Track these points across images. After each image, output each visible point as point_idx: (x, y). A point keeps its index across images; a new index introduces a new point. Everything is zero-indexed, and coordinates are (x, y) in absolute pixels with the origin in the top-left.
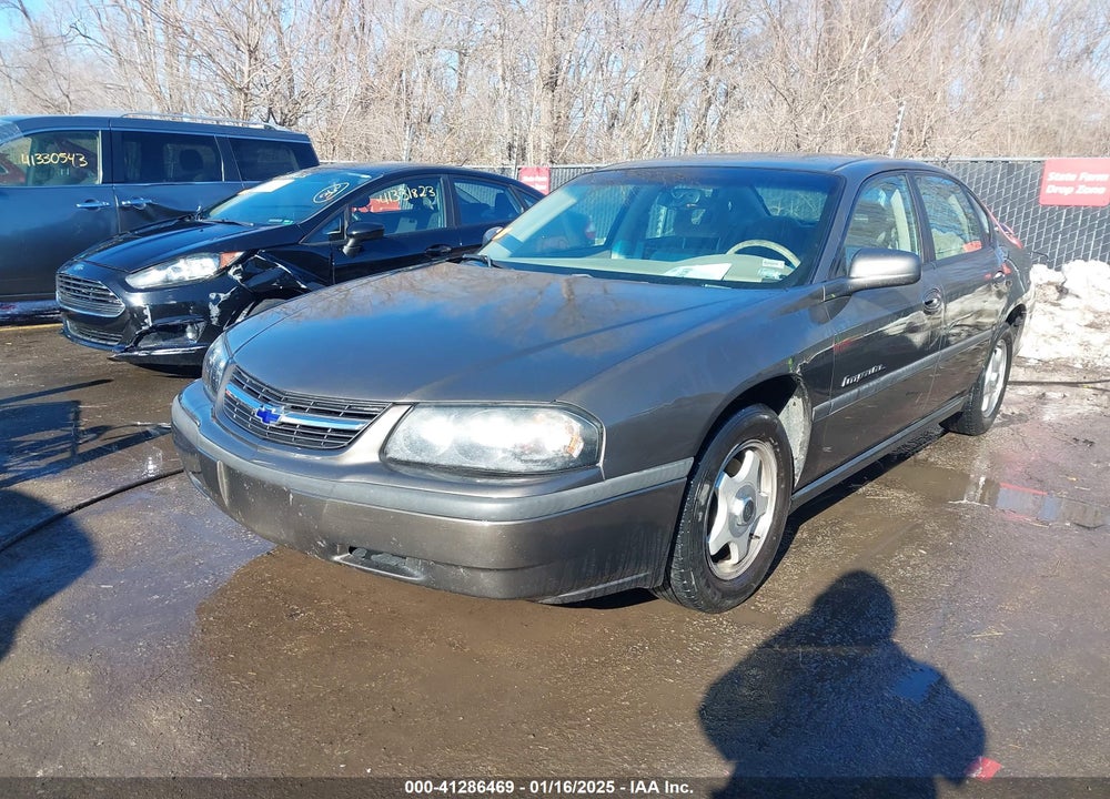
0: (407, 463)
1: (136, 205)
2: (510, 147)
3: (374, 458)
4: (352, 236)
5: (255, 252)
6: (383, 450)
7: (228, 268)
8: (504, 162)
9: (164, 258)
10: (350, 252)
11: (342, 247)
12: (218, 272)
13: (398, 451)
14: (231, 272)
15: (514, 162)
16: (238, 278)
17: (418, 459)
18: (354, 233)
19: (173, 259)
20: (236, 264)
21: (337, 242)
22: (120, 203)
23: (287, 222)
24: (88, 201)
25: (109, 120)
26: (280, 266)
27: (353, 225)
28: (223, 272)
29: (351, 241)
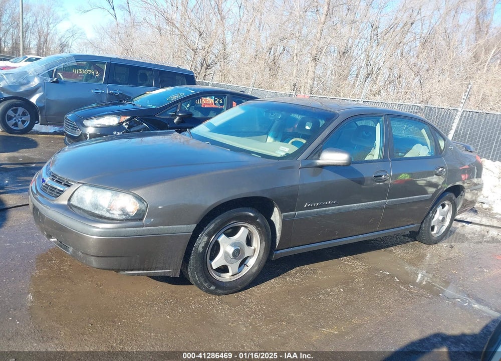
0: (76, 207)
1: (115, 93)
2: (294, 85)
3: (66, 203)
4: (178, 116)
5: (135, 117)
6: (69, 200)
7: (123, 122)
8: (291, 91)
9: (99, 115)
10: (177, 122)
11: (174, 120)
12: (119, 123)
13: (74, 202)
14: (124, 124)
15: (295, 91)
16: (126, 127)
17: (79, 206)
18: (180, 114)
19: (103, 116)
20: (127, 121)
21: (172, 117)
22: (109, 92)
23: (154, 107)
24: (96, 90)
25: (111, 58)
26: (144, 124)
27: (180, 111)
28: (121, 124)
29: (178, 118)
